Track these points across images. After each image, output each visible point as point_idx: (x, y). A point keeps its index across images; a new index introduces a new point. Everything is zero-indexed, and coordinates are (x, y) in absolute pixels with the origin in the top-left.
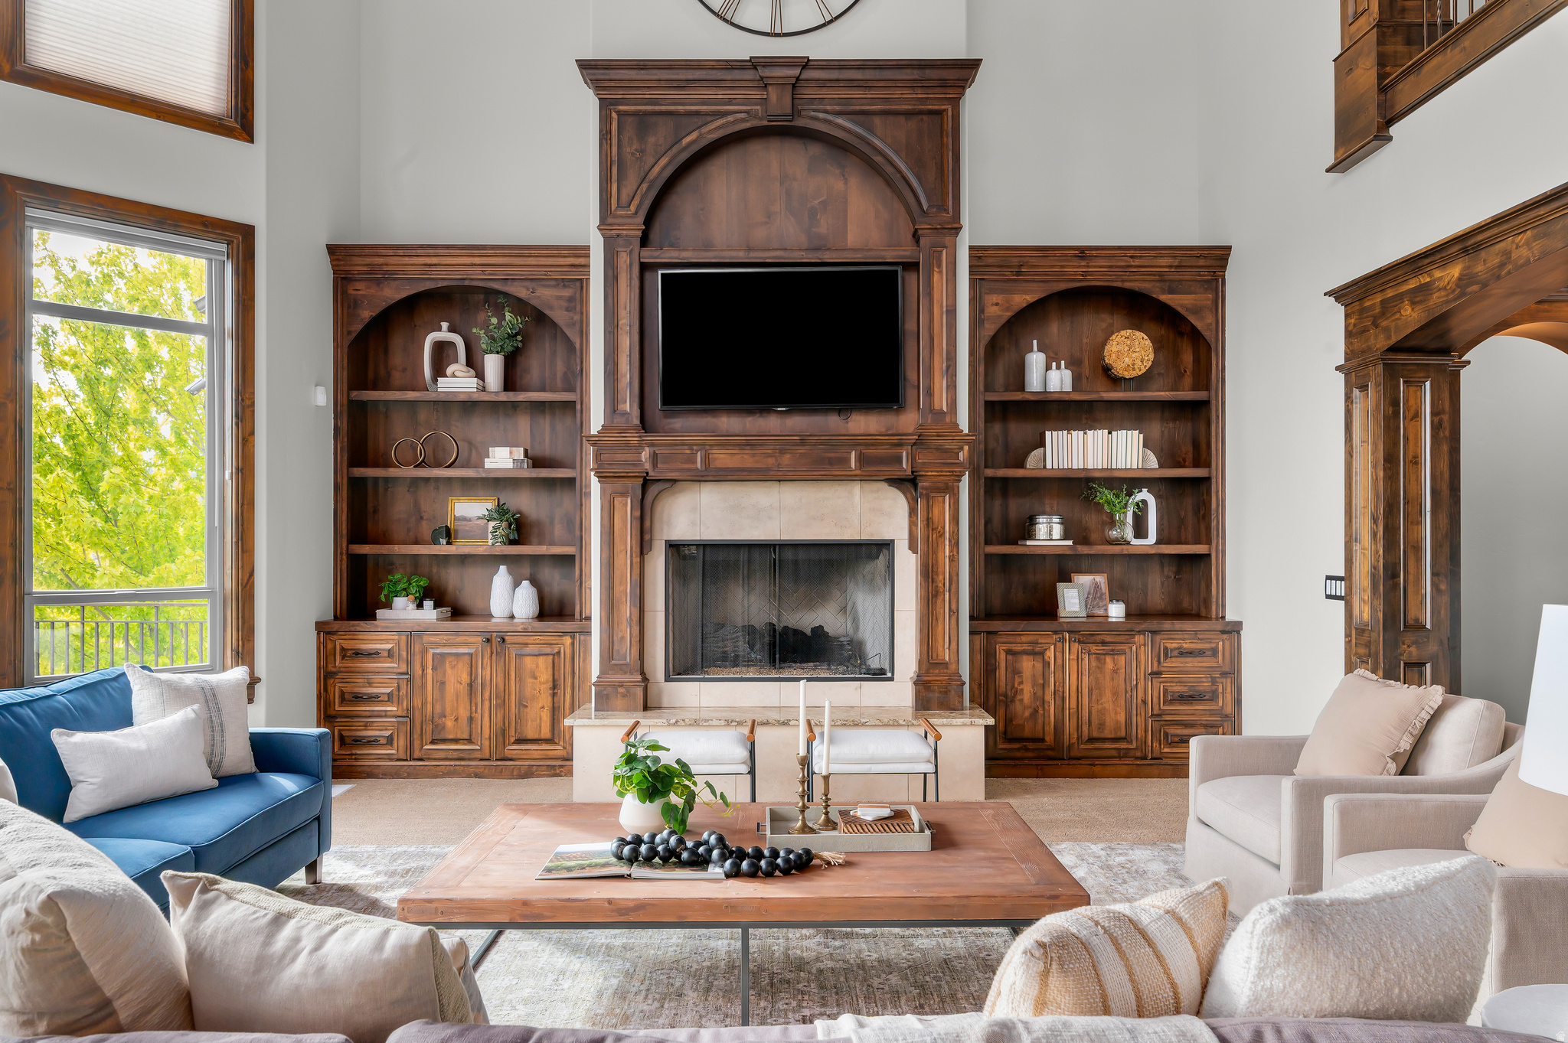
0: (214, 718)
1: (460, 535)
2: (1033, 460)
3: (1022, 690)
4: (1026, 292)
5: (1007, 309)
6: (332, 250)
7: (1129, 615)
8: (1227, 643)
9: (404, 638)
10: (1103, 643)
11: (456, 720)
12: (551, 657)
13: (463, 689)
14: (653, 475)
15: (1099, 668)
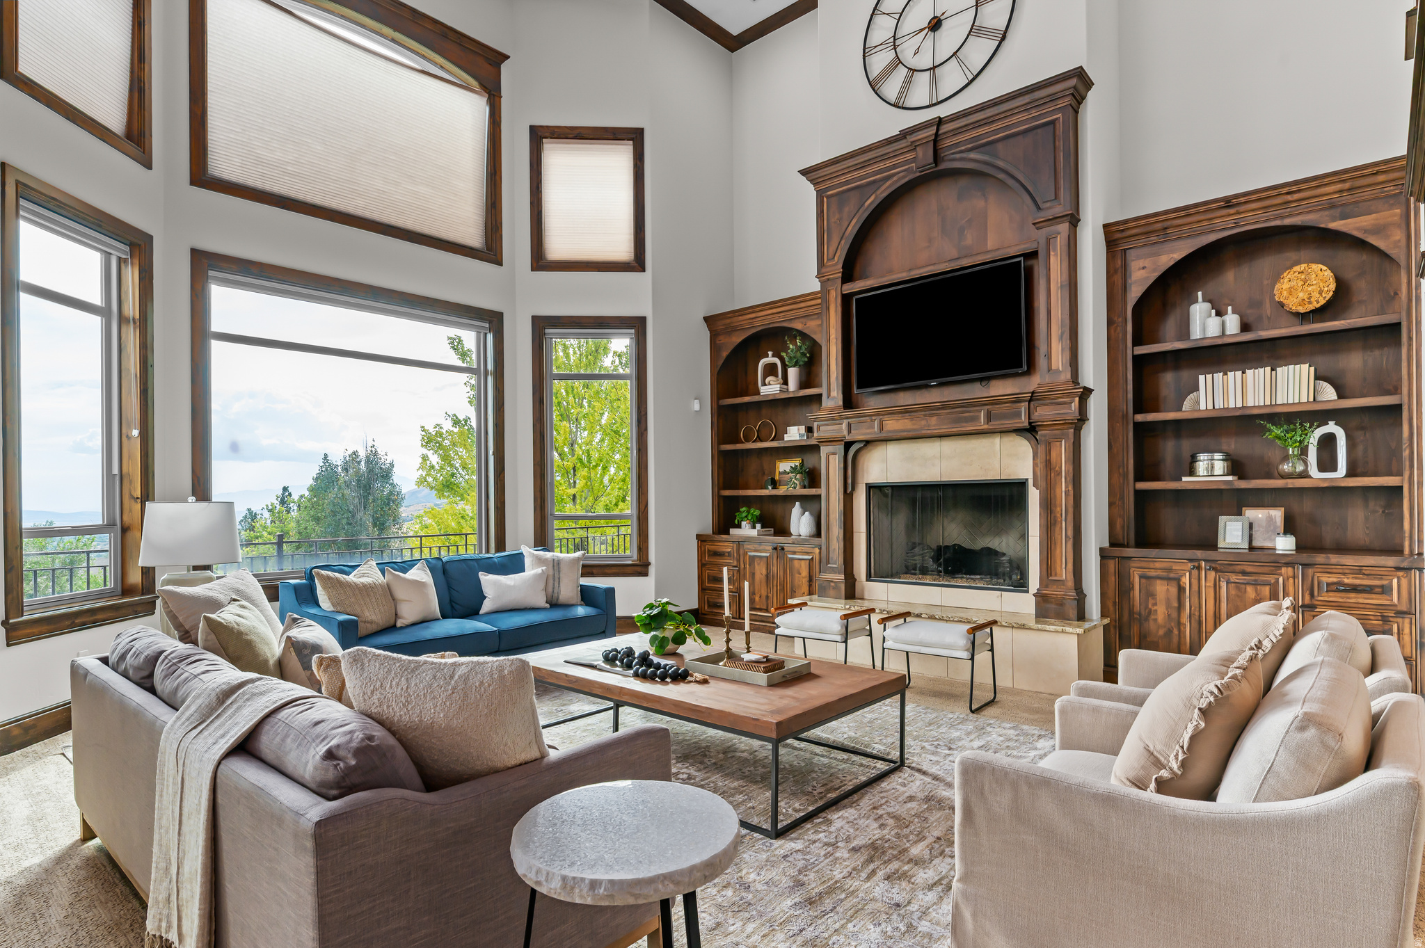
0: (556, 575)
1: (781, 484)
2: (1187, 405)
3: (1156, 611)
4: (1173, 252)
5: (1154, 271)
6: (706, 319)
7: (1300, 547)
8: (1404, 582)
9: (735, 545)
10: (1244, 573)
11: (760, 597)
12: (808, 561)
13: (763, 578)
14: (849, 438)
15: (1238, 596)
